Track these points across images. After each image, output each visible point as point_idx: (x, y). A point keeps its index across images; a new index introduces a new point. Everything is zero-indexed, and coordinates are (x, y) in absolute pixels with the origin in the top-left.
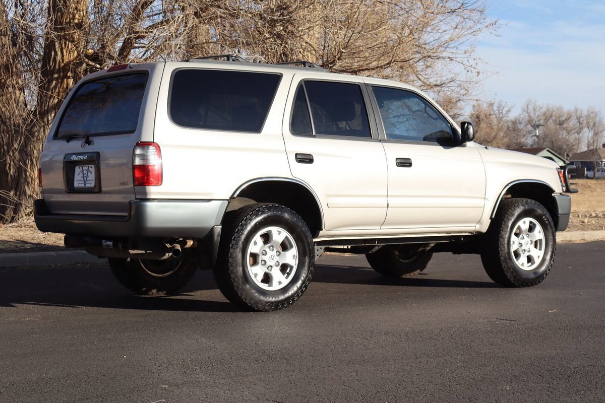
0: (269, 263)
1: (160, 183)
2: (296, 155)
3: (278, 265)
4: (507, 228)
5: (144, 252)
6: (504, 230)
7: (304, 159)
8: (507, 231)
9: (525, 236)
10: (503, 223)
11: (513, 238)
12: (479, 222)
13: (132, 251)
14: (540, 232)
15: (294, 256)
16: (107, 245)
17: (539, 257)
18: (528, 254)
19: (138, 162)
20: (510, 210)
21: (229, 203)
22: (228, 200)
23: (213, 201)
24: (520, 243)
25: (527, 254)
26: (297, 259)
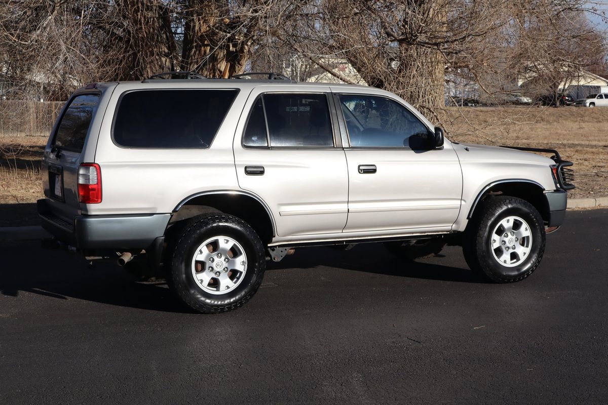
0: (216, 269)
1: (99, 200)
2: (246, 168)
3: (227, 271)
4: (486, 228)
5: (101, 258)
6: (482, 229)
7: (255, 171)
8: (485, 231)
9: (509, 234)
10: (482, 222)
11: (495, 236)
12: (456, 222)
13: (88, 257)
14: (526, 229)
15: (243, 262)
16: (72, 250)
17: (525, 253)
18: (513, 251)
19: (81, 181)
20: (490, 210)
21: (172, 216)
22: (170, 213)
23: (155, 215)
24: (503, 241)
25: (511, 251)
26: (246, 265)
